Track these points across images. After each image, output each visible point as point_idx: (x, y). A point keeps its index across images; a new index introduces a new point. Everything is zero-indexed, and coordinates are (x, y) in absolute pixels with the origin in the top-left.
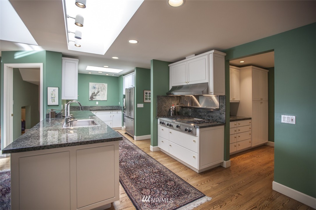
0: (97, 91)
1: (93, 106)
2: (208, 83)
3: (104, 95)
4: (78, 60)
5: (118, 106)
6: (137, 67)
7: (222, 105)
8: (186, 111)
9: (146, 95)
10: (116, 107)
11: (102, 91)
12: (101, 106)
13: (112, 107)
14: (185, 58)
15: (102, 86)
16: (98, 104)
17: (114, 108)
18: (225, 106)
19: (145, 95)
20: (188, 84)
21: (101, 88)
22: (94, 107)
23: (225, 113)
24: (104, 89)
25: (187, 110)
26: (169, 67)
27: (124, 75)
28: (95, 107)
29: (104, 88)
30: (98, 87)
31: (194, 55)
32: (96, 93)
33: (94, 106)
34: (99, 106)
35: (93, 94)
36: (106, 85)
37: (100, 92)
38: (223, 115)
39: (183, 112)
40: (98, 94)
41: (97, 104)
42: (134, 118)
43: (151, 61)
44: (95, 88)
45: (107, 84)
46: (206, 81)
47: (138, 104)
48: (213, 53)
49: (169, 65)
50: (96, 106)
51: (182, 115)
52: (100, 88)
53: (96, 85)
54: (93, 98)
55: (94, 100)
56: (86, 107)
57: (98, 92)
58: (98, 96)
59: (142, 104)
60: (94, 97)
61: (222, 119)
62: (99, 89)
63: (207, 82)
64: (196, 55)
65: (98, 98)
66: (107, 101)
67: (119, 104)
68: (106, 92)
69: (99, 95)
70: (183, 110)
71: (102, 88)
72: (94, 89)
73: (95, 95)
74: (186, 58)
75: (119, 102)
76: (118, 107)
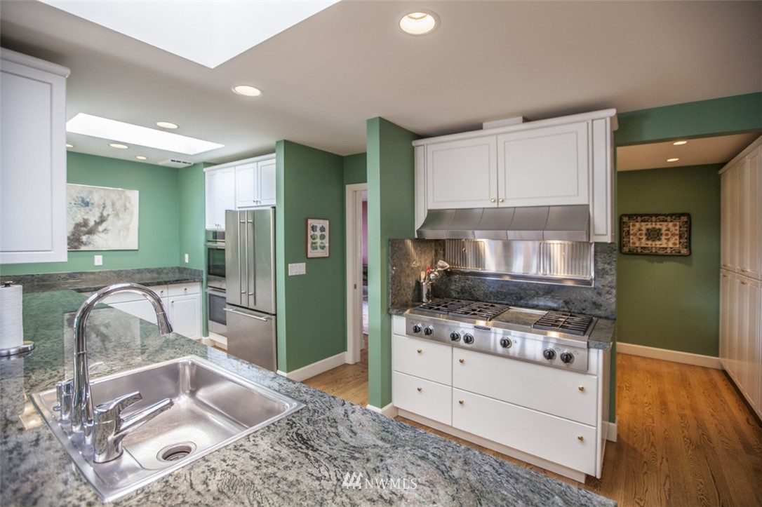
0: (99, 214)
1: (81, 273)
2: (588, 205)
3: (128, 229)
4: (67, 71)
5: (179, 268)
6: (286, 139)
7: (603, 269)
8: (463, 284)
9: (312, 233)
10: (173, 270)
11: (117, 215)
12: (115, 272)
13: (159, 273)
14: (477, 127)
15: (118, 200)
16: (101, 264)
17: (164, 277)
18: (614, 272)
19: (310, 232)
20: (501, 205)
21: (113, 204)
22: (84, 277)
23: (614, 291)
24: (125, 208)
25: (468, 282)
26: (413, 149)
27: (208, 164)
28: (92, 276)
29: (128, 204)
30: (101, 203)
31: (521, 118)
32: (92, 223)
33: (85, 273)
34: (106, 272)
35: (78, 225)
36: (134, 196)
37: (110, 218)
38: (609, 296)
39: (453, 287)
40: (101, 228)
41: (97, 263)
42: (273, 312)
43: (370, 122)
44: (87, 204)
45: (137, 192)
46: (582, 200)
47: (289, 265)
48: (608, 120)
49: (415, 143)
50: (92, 273)
51: (449, 296)
52: (108, 203)
53: (91, 192)
54: (82, 243)
55: (83, 248)
56: (50, 276)
57: (102, 220)
58: (103, 235)
59: (301, 264)
60: (84, 238)
61: (603, 308)
62: (104, 207)
63: (586, 203)
64: (526, 120)
65: (100, 241)
66: (137, 250)
67: (187, 261)
68: (133, 221)
69: (105, 230)
70: (450, 280)
71: (119, 205)
72: (82, 208)
73: (91, 232)
74: (485, 125)
75: (187, 256)
76: (181, 270)
